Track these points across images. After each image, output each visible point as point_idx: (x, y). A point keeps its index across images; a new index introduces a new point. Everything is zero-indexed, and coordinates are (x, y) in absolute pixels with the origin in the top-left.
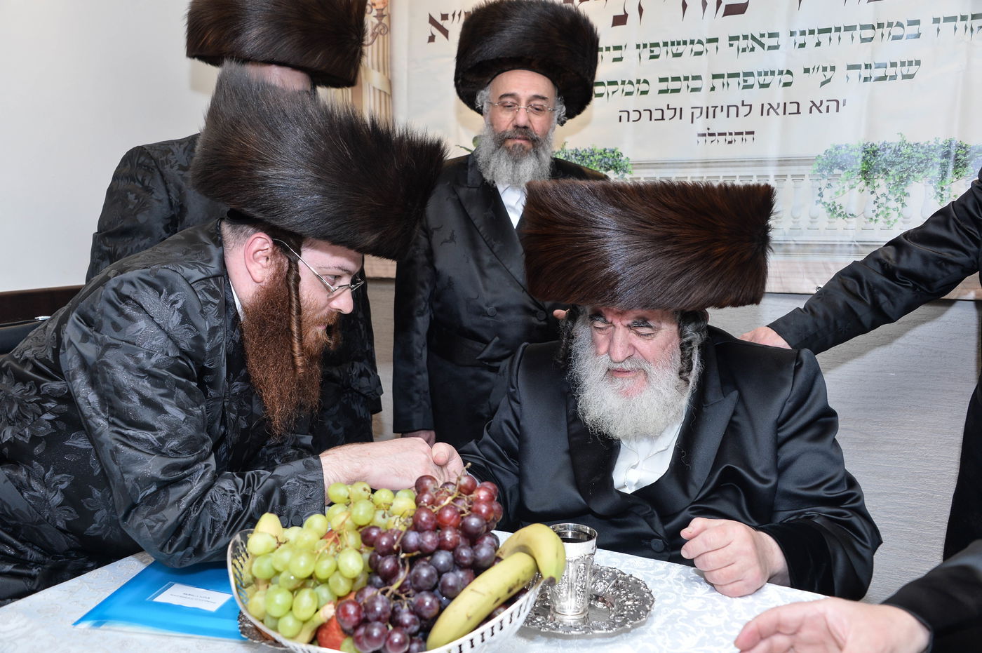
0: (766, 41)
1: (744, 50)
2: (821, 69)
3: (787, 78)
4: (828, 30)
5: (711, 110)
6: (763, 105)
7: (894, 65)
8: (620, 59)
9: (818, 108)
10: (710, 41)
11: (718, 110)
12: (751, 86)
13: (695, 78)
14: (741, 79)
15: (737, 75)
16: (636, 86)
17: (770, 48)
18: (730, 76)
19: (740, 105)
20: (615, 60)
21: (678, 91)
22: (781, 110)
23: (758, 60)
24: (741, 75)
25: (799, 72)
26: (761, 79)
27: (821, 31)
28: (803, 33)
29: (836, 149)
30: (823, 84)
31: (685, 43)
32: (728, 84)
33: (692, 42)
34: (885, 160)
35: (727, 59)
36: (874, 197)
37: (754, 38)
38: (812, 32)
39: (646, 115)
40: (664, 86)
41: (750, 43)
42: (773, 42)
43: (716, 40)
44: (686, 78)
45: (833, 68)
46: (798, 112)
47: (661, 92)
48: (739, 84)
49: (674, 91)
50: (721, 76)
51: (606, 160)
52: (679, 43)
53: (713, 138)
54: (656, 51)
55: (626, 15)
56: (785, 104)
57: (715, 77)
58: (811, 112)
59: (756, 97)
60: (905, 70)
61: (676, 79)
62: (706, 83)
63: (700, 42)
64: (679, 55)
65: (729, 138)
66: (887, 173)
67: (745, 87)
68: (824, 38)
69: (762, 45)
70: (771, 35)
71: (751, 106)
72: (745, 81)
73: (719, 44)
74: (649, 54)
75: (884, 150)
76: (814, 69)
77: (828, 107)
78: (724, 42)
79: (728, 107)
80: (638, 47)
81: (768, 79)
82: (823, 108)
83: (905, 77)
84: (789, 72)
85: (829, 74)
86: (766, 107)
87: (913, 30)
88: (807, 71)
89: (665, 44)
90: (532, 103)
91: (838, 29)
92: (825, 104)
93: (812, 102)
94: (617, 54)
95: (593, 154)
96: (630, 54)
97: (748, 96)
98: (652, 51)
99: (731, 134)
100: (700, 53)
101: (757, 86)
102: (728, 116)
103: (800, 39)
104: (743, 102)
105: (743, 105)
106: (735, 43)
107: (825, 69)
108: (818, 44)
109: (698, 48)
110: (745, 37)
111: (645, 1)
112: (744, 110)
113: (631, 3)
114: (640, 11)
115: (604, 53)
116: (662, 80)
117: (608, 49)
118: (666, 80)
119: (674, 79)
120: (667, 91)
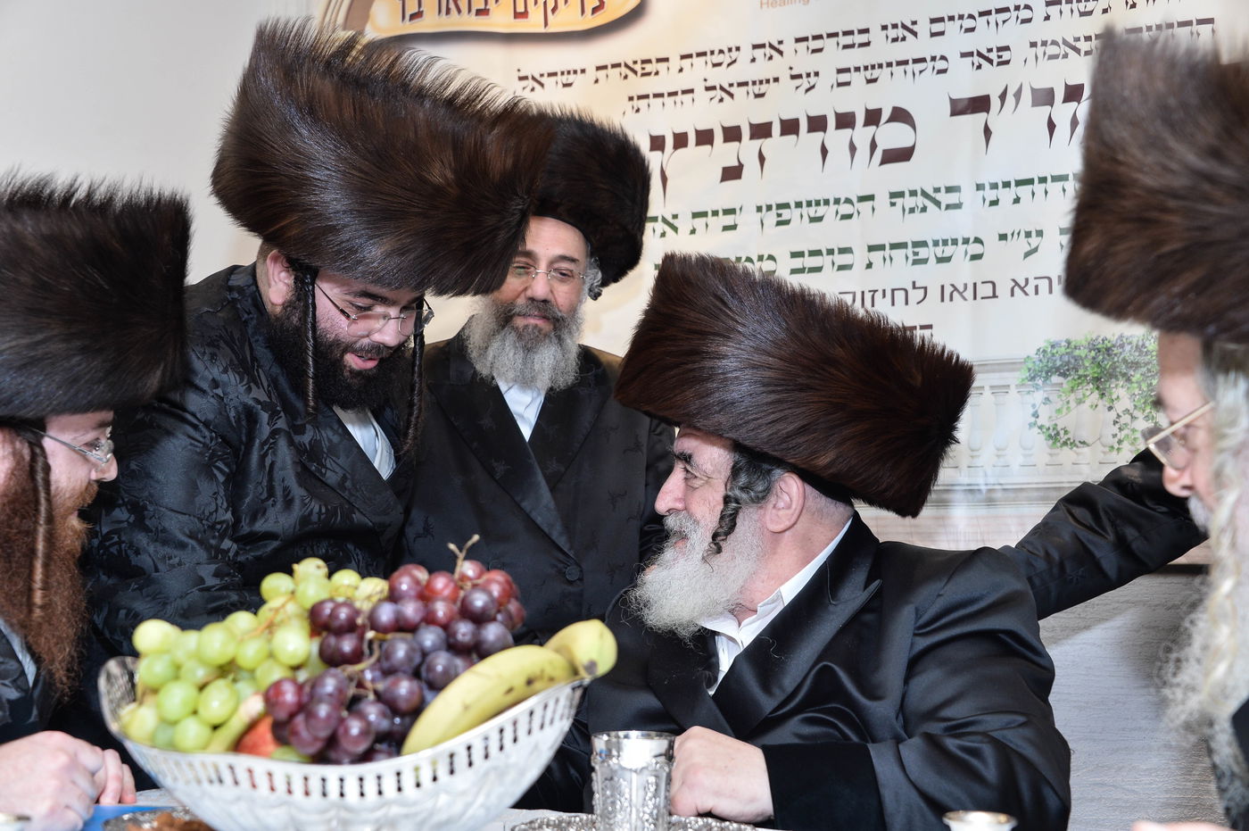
0: (941, 197)
1: (912, 210)
2: (1023, 234)
3: (975, 249)
4: (1030, 182)
5: (869, 295)
6: (943, 287)
8: (734, 227)
9: (1022, 289)
10: (862, 199)
11: (878, 296)
12: (925, 261)
13: (843, 251)
14: (910, 250)
15: (903, 245)
16: (758, 262)
17: (948, 207)
18: (894, 246)
19: (909, 288)
20: (726, 228)
21: (819, 269)
22: (969, 294)
23: (934, 224)
24: (910, 245)
25: (991, 240)
26: (939, 251)
27: (1019, 183)
28: (994, 186)
29: (1053, 346)
30: (1027, 255)
31: (827, 202)
32: (891, 259)
33: (837, 201)
34: (1125, 361)
35: (887, 224)
36: (1113, 415)
37: (924, 194)
38: (1007, 185)
40: (798, 263)
41: (920, 201)
42: (952, 198)
43: (871, 198)
44: (830, 252)
45: (1040, 233)
46: (994, 296)
47: (793, 271)
48: (907, 258)
49: (813, 270)
50: (881, 247)
52: (818, 203)
54: (786, 214)
55: (741, 166)
56: (975, 284)
57: (871, 248)
58: (1012, 295)
59: (932, 275)
61: (817, 253)
62: (859, 257)
63: (848, 201)
64: (820, 219)
66: (1129, 380)
67: (915, 262)
68: (1024, 191)
69: (938, 204)
70: (949, 190)
71: (925, 288)
72: (916, 254)
73: (876, 203)
74: (775, 219)
75: (1122, 346)
76: (1013, 234)
77: (1037, 287)
78: (882, 200)
79: (893, 291)
80: (759, 209)
81: (949, 250)
82: (1030, 289)
84: (978, 240)
85: (1034, 241)
86: (948, 290)
88: (1003, 237)
89: (799, 205)
90: (556, 266)
91: (1043, 180)
92: (1032, 283)
93: (1014, 280)
94: (729, 220)
96: (747, 220)
97: (925, 275)
98: (779, 215)
100: (849, 216)
101: (933, 260)
102: (893, 304)
103: (991, 195)
104: (914, 283)
105: (914, 287)
106: (899, 201)
107: (1028, 234)
108: (1017, 200)
109: (845, 209)
110: (913, 193)
111: (766, 144)
112: (916, 295)
113: (747, 149)
114: (762, 159)
115: (710, 219)
116: (795, 255)
117: (715, 213)
118: (800, 254)
119: (812, 253)
120: (802, 271)
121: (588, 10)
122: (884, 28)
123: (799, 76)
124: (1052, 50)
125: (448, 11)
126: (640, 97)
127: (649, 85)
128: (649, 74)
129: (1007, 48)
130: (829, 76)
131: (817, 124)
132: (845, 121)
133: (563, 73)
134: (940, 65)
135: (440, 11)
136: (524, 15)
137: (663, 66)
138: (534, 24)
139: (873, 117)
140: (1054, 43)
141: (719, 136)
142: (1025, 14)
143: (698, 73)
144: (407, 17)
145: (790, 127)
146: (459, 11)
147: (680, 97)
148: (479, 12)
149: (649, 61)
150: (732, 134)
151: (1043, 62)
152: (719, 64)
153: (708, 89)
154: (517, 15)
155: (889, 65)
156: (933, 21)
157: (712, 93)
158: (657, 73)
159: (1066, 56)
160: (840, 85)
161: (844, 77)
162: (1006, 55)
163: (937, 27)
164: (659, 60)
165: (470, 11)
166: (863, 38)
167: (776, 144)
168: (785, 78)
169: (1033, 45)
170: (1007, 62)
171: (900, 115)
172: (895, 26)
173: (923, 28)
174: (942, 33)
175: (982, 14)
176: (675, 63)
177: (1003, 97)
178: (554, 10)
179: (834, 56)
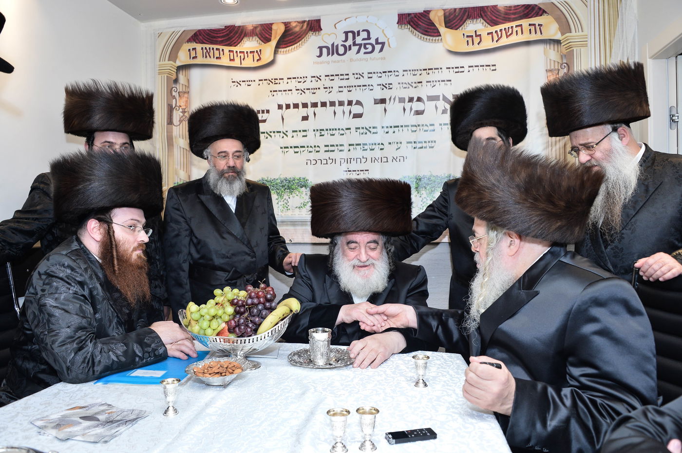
0: (371, 130)
1: (362, 134)
3: (382, 147)
4: (398, 127)
5: (349, 160)
7: (425, 142)
8: (306, 136)
9: (396, 160)
10: (347, 129)
11: (352, 160)
12: (367, 150)
13: (341, 145)
14: (362, 146)
15: (360, 145)
16: (314, 148)
17: (373, 133)
18: (357, 145)
19: (362, 158)
20: (303, 136)
21: (334, 151)
22: (380, 161)
23: (369, 139)
24: (362, 145)
25: (386, 144)
26: (371, 147)
27: (395, 127)
28: (387, 127)
29: (404, 178)
30: (397, 149)
31: (336, 129)
32: (356, 149)
33: (339, 129)
34: (425, 183)
35: (355, 137)
36: (421, 199)
37: (366, 129)
38: (391, 127)
39: (319, 162)
40: (327, 149)
41: (365, 131)
42: (375, 130)
43: (350, 129)
44: (337, 146)
45: (401, 143)
46: (387, 162)
47: (326, 151)
48: (361, 149)
49: (331, 151)
50: (353, 145)
51: (301, 183)
52: (333, 130)
53: (350, 173)
54: (323, 133)
55: (308, 116)
56: (381, 158)
57: (350, 145)
58: (393, 162)
59: (368, 154)
60: (430, 144)
61: (333, 146)
62: (346, 148)
63: (342, 129)
64: (334, 135)
65: (358, 173)
66: (426, 188)
67: (363, 150)
68: (396, 129)
69: (370, 132)
70: (374, 128)
71: (367, 158)
72: (364, 147)
73: (351, 130)
74: (319, 134)
75: (424, 178)
76: (393, 143)
77: (400, 159)
78: (353, 130)
79: (357, 159)
80: (314, 130)
81: (374, 147)
82: (398, 160)
83: (430, 147)
84: (382, 144)
85: (399, 145)
86: (373, 159)
87: (432, 128)
88: (390, 143)
89: (327, 130)
90: (235, 154)
91: (402, 126)
92: (398, 158)
93: (393, 157)
94: (304, 134)
95: (294, 180)
96: (311, 134)
97: (365, 154)
98: (321, 133)
99: (358, 171)
100: (343, 134)
101: (369, 150)
102: (357, 163)
103: (386, 130)
104: (363, 156)
105: (363, 158)
106: (358, 130)
107: (397, 143)
108: (394, 132)
109: (342, 132)
110: (363, 128)
111: (316, 109)
112: (363, 160)
113: (310, 111)
114: (315, 114)
115: (298, 133)
117: (300, 131)
118: (328, 146)
119: (331, 146)
120: (328, 151)
121: (256, 60)
122: (354, 74)
123: (327, 88)
124: (405, 86)
125: (206, 57)
126: (274, 91)
127: (277, 87)
128: (277, 83)
129: (391, 84)
130: (336, 89)
131: (332, 104)
132: (341, 103)
133: (247, 81)
134: (371, 88)
135: (203, 57)
136: (233, 60)
137: (281, 81)
138: (236, 63)
139: (350, 103)
140: (405, 83)
141: (301, 106)
142: (397, 74)
143: (293, 84)
144: (192, 58)
145: (324, 104)
146: (210, 57)
147: (287, 92)
148: (217, 58)
149: (277, 79)
150: (305, 105)
151: (402, 89)
152: (301, 82)
153: (297, 90)
154: (231, 60)
155: (355, 86)
156: (369, 73)
157: (298, 91)
158: (279, 83)
159: (409, 88)
160: (339, 92)
161: (341, 89)
162: (391, 86)
163: (370, 75)
164: (280, 79)
165: (214, 57)
166: (347, 77)
167: (319, 109)
168: (322, 88)
169: (399, 83)
170: (391, 88)
171: (359, 103)
172: (357, 74)
173: (366, 75)
174: (372, 77)
175: (383, 72)
176: (286, 80)
177: (390, 99)
178: (244, 59)
179: (337, 83)
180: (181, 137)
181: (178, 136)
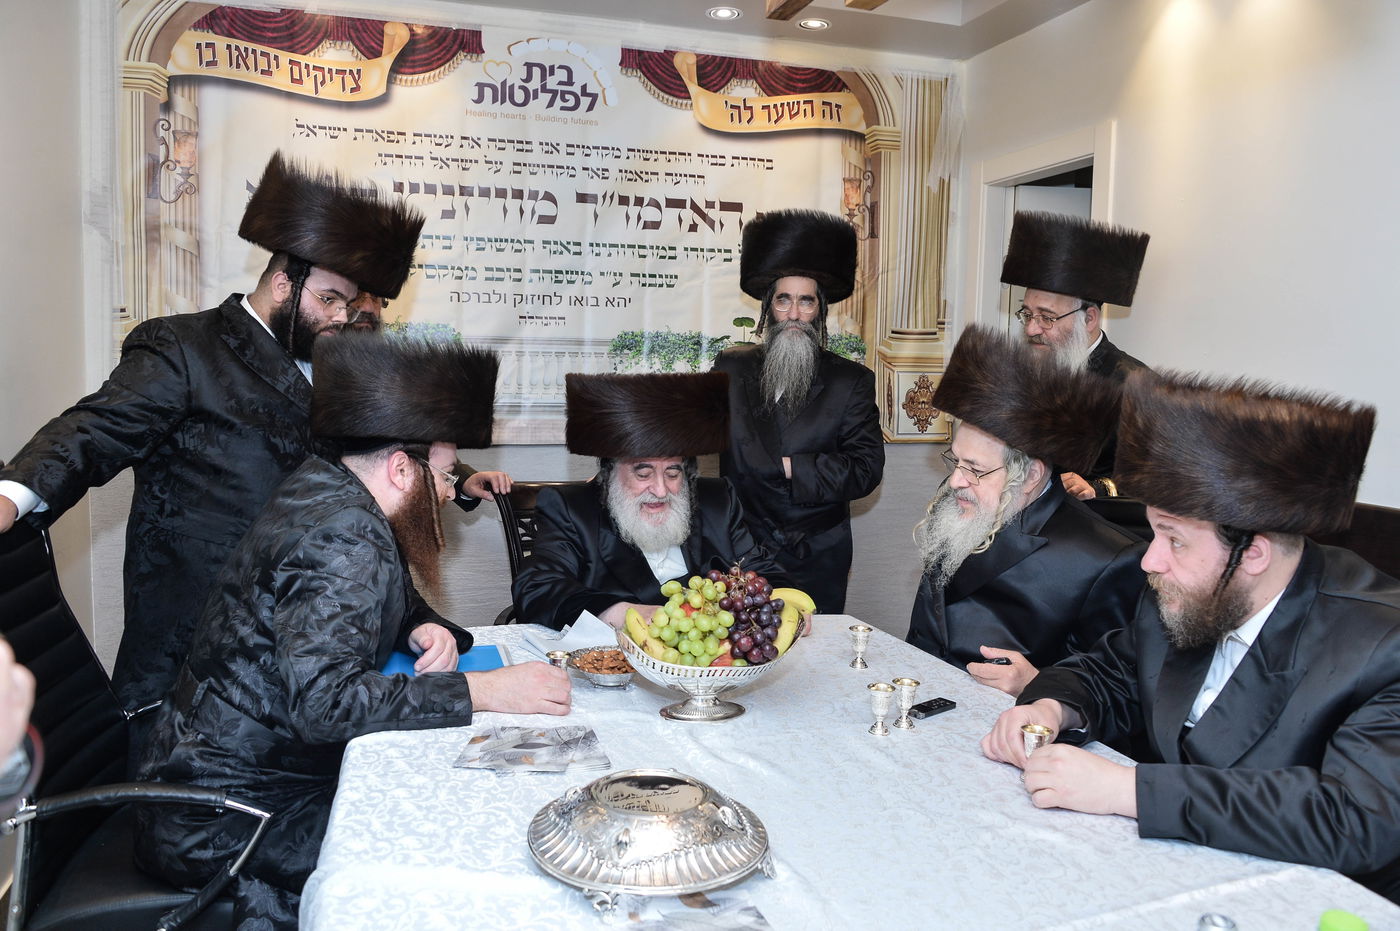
0: (570, 247)
1: (555, 253)
2: (612, 274)
3: (587, 278)
4: (616, 246)
5: (530, 298)
6: (570, 297)
7: (661, 276)
8: (450, 248)
9: (612, 303)
10: (527, 242)
11: (536, 298)
12: (561, 282)
13: (516, 270)
15: (549, 272)
16: (465, 272)
17: (574, 253)
18: (545, 272)
19: (552, 295)
20: (445, 248)
21: (502, 279)
22: (583, 303)
23: (566, 262)
24: (553, 272)
25: (596, 274)
26: (568, 277)
27: (611, 246)
28: (598, 245)
30: (614, 285)
31: (506, 241)
32: (543, 278)
33: (512, 241)
34: (658, 345)
35: (541, 258)
37: (561, 244)
38: (605, 245)
39: (474, 298)
40: (489, 274)
41: (560, 248)
42: (577, 249)
43: (532, 242)
44: (508, 270)
45: (621, 275)
46: (597, 305)
47: (487, 279)
48: (552, 279)
49: (498, 279)
50: (538, 271)
51: (441, 333)
52: (501, 241)
53: (532, 320)
54: (482, 244)
55: (454, 211)
56: (587, 299)
57: (532, 271)
58: (606, 306)
59: (565, 290)
60: (668, 281)
61: (501, 270)
62: (525, 276)
63: (519, 242)
64: (502, 250)
65: (545, 321)
66: (660, 354)
67: (556, 282)
68: (613, 250)
69: (569, 251)
70: (575, 244)
71: (561, 297)
72: (556, 277)
73: (535, 245)
74: (475, 247)
75: (658, 337)
76: (607, 273)
77: (619, 303)
78: (538, 244)
79: (544, 296)
80: (466, 239)
81: (574, 277)
82: (615, 303)
83: (668, 286)
84: (589, 274)
85: (618, 278)
87: (672, 253)
88: (602, 274)
89: (490, 240)
91: (623, 246)
92: (616, 300)
93: (607, 298)
94: (447, 243)
95: (428, 327)
96: (458, 245)
97: (559, 289)
98: (478, 245)
99: (546, 318)
100: (520, 251)
101: (565, 281)
102: (543, 304)
103: (596, 250)
104: (555, 293)
105: (555, 296)
106: (547, 246)
107: (615, 274)
108: (610, 255)
109: (517, 246)
110: (556, 243)
111: (471, 201)
112: (555, 300)
113: (458, 201)
114: (467, 209)
115: (435, 240)
116: (487, 269)
117: (438, 237)
118: (492, 269)
119: (498, 270)
120: (492, 279)
121: (348, 89)
122: (541, 144)
123: (491, 162)
124: (630, 176)
125: (238, 66)
126: (386, 156)
127: (393, 149)
128: (393, 141)
129: (607, 170)
130: (508, 167)
131: (501, 193)
132: (518, 194)
133: (330, 128)
134: (572, 172)
135: (231, 64)
136: (300, 81)
137: (400, 137)
138: (307, 88)
139: (534, 195)
140: (631, 172)
141: (440, 191)
142: (617, 153)
143: (425, 147)
144: (204, 63)
145: (485, 193)
146: (248, 68)
147: (413, 161)
148: (263, 72)
149: (393, 133)
150: (448, 191)
151: (625, 181)
152: (441, 145)
153: (432, 159)
154: (293, 80)
155: (543, 166)
156: (568, 146)
157: (435, 162)
158: (398, 142)
159: (636, 180)
160: (515, 172)
161: (517, 168)
162: (606, 174)
163: (570, 150)
164: (399, 133)
165: (256, 70)
166: (528, 147)
167: (474, 201)
168: (482, 161)
169: (621, 171)
170: (607, 178)
171: (549, 197)
172: (547, 144)
173: (563, 148)
174: (573, 154)
175: (594, 148)
176: (410, 137)
177: (604, 197)
178: (323, 83)
179: (510, 155)
180: (180, 226)
181: (173, 224)
